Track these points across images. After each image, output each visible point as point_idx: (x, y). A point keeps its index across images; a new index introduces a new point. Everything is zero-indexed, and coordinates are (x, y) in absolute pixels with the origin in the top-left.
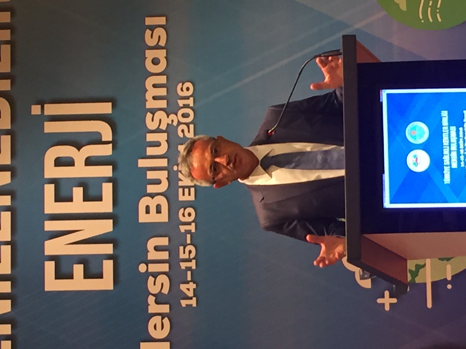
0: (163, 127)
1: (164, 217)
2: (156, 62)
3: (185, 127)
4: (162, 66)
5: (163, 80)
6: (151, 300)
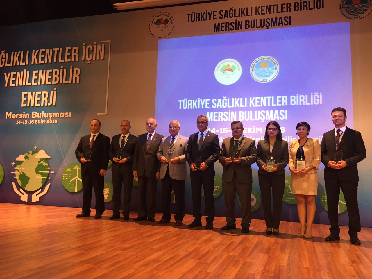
0: (49, 117)
1: (33, 117)
2: (62, 115)
3: (49, 121)
4: (61, 116)
5: (58, 117)
6: (18, 114)
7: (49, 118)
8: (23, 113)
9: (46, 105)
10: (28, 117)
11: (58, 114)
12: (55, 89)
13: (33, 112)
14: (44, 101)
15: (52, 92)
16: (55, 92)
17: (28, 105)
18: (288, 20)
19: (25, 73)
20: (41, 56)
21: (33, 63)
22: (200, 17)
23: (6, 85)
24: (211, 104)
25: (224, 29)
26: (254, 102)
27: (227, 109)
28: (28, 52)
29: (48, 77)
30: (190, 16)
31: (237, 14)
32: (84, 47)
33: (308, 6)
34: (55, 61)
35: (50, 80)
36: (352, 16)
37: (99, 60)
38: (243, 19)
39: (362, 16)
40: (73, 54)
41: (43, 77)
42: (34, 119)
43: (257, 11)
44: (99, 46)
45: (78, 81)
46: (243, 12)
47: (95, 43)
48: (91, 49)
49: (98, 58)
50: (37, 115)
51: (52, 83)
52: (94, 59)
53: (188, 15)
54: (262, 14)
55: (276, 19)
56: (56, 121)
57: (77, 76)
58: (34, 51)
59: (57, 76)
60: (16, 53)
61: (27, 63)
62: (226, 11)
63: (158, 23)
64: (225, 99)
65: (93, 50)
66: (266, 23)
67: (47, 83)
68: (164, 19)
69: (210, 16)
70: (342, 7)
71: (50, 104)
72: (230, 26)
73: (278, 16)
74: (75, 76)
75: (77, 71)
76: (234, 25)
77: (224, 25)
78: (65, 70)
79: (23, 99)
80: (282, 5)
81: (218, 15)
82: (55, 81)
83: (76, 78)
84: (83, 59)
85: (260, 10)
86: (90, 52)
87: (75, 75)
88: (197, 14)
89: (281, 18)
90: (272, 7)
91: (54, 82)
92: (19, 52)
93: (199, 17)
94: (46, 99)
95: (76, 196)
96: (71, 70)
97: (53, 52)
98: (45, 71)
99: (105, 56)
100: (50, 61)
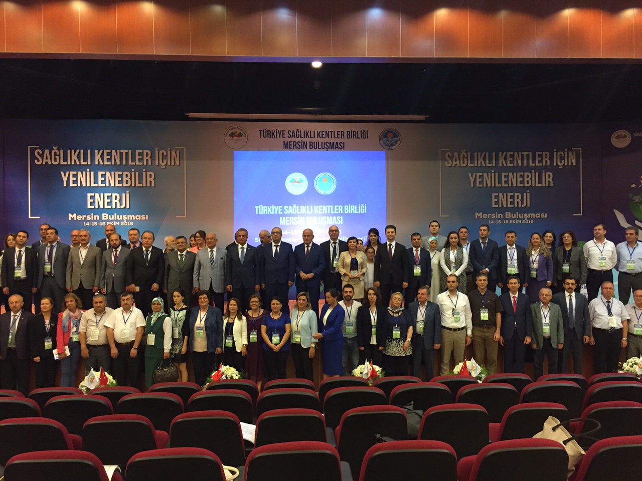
0: (123, 219)
1: (103, 219)
3: (123, 223)
4: (137, 219)
5: (134, 219)
6: (85, 216)
8: (91, 215)
9: (118, 207)
10: (98, 219)
11: (133, 216)
12: (128, 192)
13: (103, 214)
14: (116, 203)
15: (124, 195)
16: (128, 195)
17: (97, 207)
18: (342, 145)
19: (88, 173)
20: (106, 157)
21: (97, 163)
22: (271, 134)
23: (65, 185)
24: (283, 210)
25: (292, 147)
26: (318, 209)
27: (296, 215)
28: (89, 151)
29: (117, 179)
30: (262, 132)
31: (303, 136)
32: (157, 152)
33: (357, 135)
34: (124, 163)
35: (119, 182)
36: (387, 147)
38: (307, 140)
39: (394, 147)
40: (145, 158)
41: (111, 179)
43: (318, 135)
44: (173, 152)
45: (153, 185)
46: (307, 134)
47: (169, 149)
48: (165, 154)
49: (173, 164)
50: (108, 216)
51: (123, 185)
52: (169, 164)
53: (261, 131)
54: (322, 138)
55: (333, 143)
56: (131, 224)
57: (152, 179)
58: (96, 151)
59: (128, 179)
60: (73, 151)
61: (89, 163)
62: (293, 131)
63: (232, 135)
64: (294, 206)
65: (167, 155)
66: (326, 146)
67: (117, 185)
68: (238, 133)
69: (280, 134)
70: (380, 139)
71: (123, 207)
72: (297, 145)
73: (335, 141)
74: (149, 180)
75: (150, 175)
76: (300, 144)
77: (292, 143)
78: (137, 173)
79: (89, 201)
80: (338, 132)
81: (286, 134)
82: (127, 183)
83: (151, 181)
84: (157, 164)
85: (321, 134)
86: (164, 157)
88: (268, 131)
89: (337, 143)
90: (330, 133)
91: (125, 185)
92: (78, 151)
94: (117, 201)
96: (144, 173)
97: (121, 154)
98: (113, 173)
99: (181, 162)
100: (118, 163)
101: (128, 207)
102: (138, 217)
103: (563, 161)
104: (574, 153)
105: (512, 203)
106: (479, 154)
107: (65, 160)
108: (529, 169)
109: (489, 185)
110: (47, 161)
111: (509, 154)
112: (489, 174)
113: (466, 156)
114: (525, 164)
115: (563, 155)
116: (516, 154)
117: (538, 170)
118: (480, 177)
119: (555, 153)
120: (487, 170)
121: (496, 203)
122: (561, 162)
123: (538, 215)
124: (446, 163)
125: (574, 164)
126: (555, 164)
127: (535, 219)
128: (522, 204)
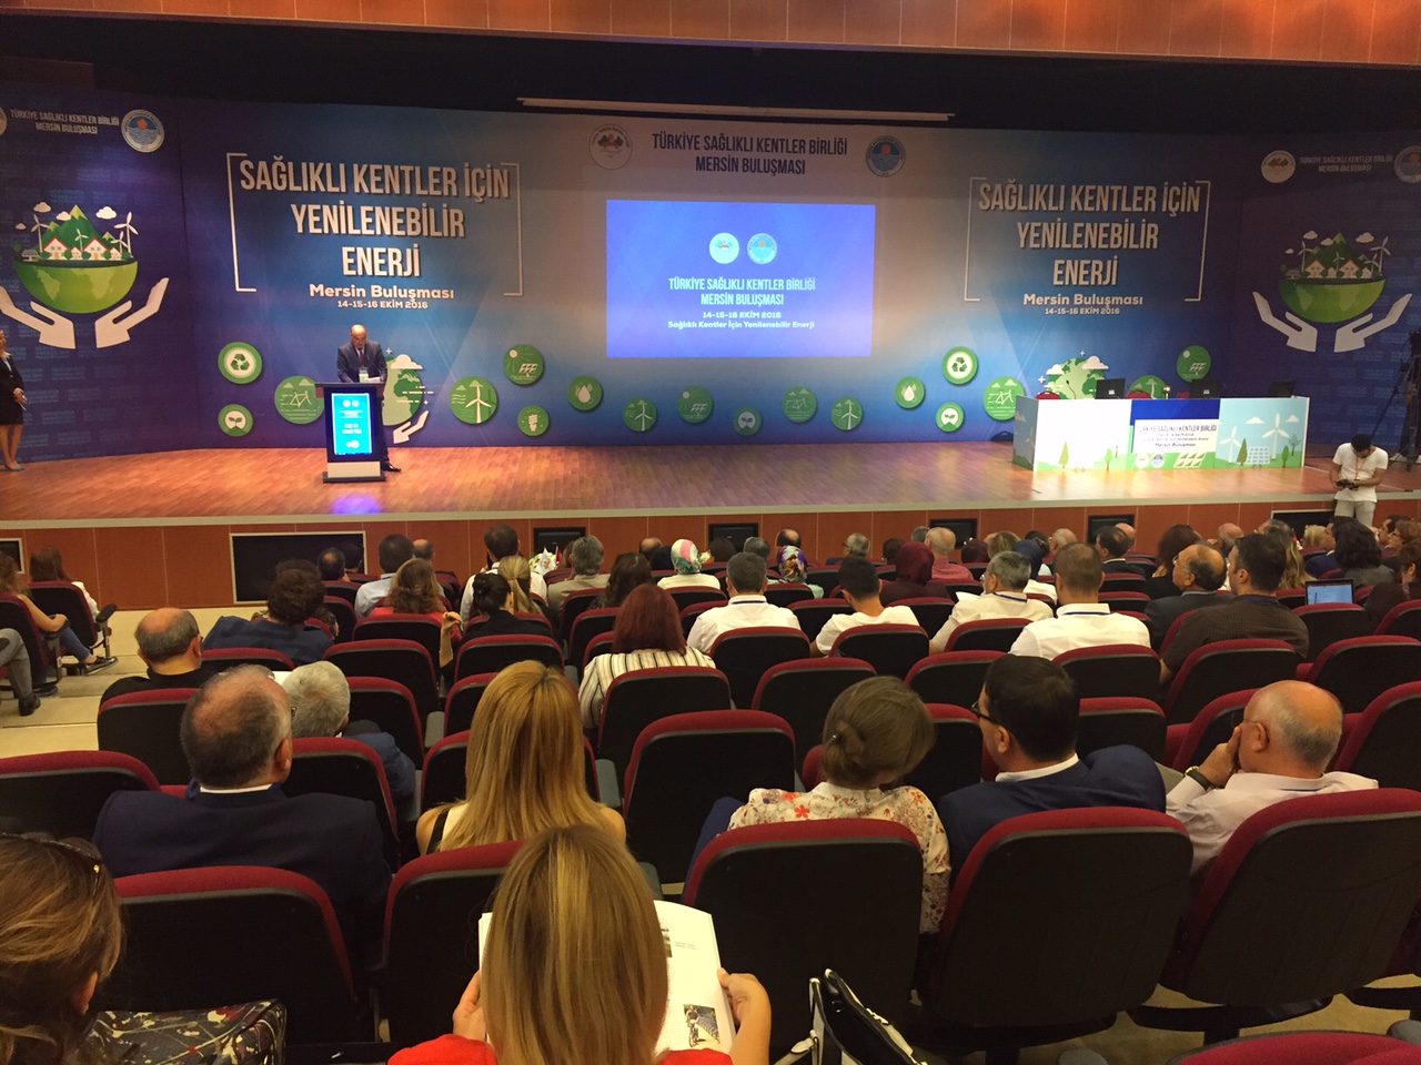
0: (410, 296)
1: (374, 295)
3: (409, 304)
4: (434, 296)
5: (429, 296)
6: (340, 289)
7: (408, 299)
8: (351, 288)
9: (400, 273)
10: (364, 295)
11: (427, 291)
12: (416, 245)
13: (373, 287)
14: (395, 266)
16: (416, 252)
17: (360, 273)
18: (801, 166)
19: (342, 208)
20: (374, 179)
21: (357, 190)
22: (674, 142)
23: (300, 230)
25: (711, 167)
28: (342, 166)
29: (396, 221)
30: (659, 138)
31: (731, 146)
32: (467, 171)
33: (827, 148)
34: (408, 191)
35: (400, 227)
36: (879, 172)
37: (499, 197)
38: (740, 155)
39: (891, 172)
40: (446, 182)
41: (385, 221)
42: (378, 300)
43: (759, 145)
44: (497, 172)
45: (461, 234)
46: (739, 144)
47: (489, 166)
48: (482, 176)
49: (496, 195)
50: (382, 291)
51: (406, 233)
52: (490, 194)
53: (656, 135)
54: (766, 151)
55: (785, 161)
56: (425, 305)
57: (459, 223)
58: (356, 166)
59: (416, 221)
60: (312, 164)
61: (343, 190)
62: (715, 138)
63: (604, 142)
64: (721, 278)
65: (485, 179)
66: (771, 167)
67: (396, 232)
68: (615, 138)
69: (690, 143)
70: (868, 157)
71: (408, 273)
72: (721, 165)
73: (789, 157)
75: (456, 215)
76: (726, 163)
77: (711, 161)
78: (432, 211)
79: (346, 261)
80: (794, 141)
81: (702, 144)
82: (414, 229)
83: (457, 227)
84: (468, 194)
85: (763, 145)
86: (480, 182)
87: (454, 222)
88: (669, 136)
89: (791, 161)
90: (779, 142)
91: (410, 233)
93: (671, 142)
94: (397, 262)
95: (480, 429)
96: (445, 211)
97: (402, 173)
98: (387, 209)
99: (511, 191)
100: (397, 190)
101: (417, 274)
102: (436, 294)
103: (1178, 204)
104: (1198, 188)
105: (1087, 277)
106: (1038, 187)
107: (298, 182)
108: (1119, 217)
109: (1051, 245)
110: (264, 183)
111: (1088, 188)
112: (1053, 225)
113: (1015, 191)
114: (1115, 209)
115: (1178, 193)
116: (1100, 188)
117: (1135, 218)
118: (1038, 229)
119: (1166, 189)
120: (1050, 217)
121: (1061, 277)
122: (1174, 206)
123: (1128, 301)
124: (981, 203)
125: (1196, 209)
126: (1164, 209)
127: (1123, 307)
128: (1104, 279)
